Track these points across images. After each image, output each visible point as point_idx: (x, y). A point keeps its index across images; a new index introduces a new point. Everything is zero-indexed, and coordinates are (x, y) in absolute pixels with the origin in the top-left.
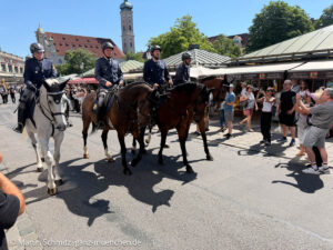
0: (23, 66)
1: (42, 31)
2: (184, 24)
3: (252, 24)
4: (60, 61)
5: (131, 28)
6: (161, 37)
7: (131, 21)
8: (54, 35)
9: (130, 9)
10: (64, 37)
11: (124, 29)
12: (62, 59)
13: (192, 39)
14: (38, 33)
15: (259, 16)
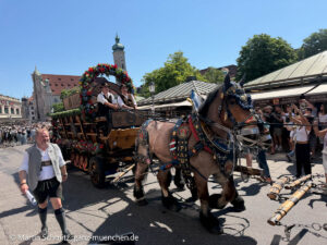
0: (19, 107)
1: (39, 73)
2: (177, 59)
3: (239, 56)
4: (56, 101)
5: (123, 66)
6: (155, 72)
7: (123, 60)
8: (49, 77)
9: (122, 49)
10: (60, 78)
12: (58, 98)
13: (186, 73)
14: (34, 76)
15: (244, 49)
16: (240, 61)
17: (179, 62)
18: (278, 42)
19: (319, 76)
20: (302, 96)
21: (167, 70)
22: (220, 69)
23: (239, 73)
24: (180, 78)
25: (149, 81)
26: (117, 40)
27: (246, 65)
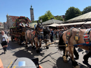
1: (8, 15)
2: (48, 13)
3: (66, 13)
5: (33, 14)
6: (42, 16)
7: (33, 12)
8: (12, 16)
9: (33, 9)
10: (14, 17)
11: (31, 15)
13: (51, 17)
14: (7, 16)
15: (67, 11)
16: (66, 14)
17: (49, 13)
18: (77, 9)
19: (87, 19)
20: (82, 25)
21: (46, 16)
22: (60, 16)
23: (66, 18)
24: (49, 18)
25: (40, 19)
26: (31, 7)
27: (68, 15)
